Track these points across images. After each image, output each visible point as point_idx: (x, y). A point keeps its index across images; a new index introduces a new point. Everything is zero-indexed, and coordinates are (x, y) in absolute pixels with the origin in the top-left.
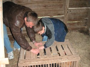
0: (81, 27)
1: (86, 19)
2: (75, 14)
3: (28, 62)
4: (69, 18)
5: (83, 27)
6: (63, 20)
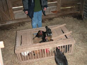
1: (79, 4)
3: (24, 48)
4: (62, 4)
5: (76, 12)
6: (56, 6)
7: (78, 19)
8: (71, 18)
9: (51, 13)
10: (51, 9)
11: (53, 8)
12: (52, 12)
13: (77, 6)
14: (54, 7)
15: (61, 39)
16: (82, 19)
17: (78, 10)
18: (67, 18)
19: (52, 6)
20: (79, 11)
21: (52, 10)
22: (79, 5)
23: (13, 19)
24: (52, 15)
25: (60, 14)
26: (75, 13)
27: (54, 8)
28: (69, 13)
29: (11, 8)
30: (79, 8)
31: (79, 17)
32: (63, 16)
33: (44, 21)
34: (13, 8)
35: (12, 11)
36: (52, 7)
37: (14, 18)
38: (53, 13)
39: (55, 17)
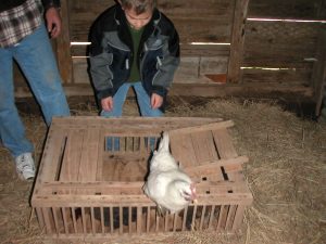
0: (291, 90)
1: (312, 62)
2: (270, 41)
4: (248, 55)
5: (296, 90)
6: (225, 59)
7: (299, 115)
8: (275, 110)
9: (204, 80)
10: (204, 66)
11: (214, 65)
12: (207, 76)
13: (303, 70)
14: (217, 59)
15: (205, 179)
16: (315, 119)
17: (307, 83)
18: (260, 106)
19: (210, 55)
20: (307, 86)
21: (210, 71)
22: (312, 67)
23: (69, 81)
24: (206, 86)
25: (238, 88)
26: (292, 93)
27: (218, 64)
28: (270, 89)
29: (66, 45)
30: (309, 76)
31: (305, 110)
32: (246, 98)
33: (173, 106)
34: (72, 43)
35: (69, 53)
36: (212, 59)
37: (73, 80)
38: (211, 82)
39: (216, 98)
